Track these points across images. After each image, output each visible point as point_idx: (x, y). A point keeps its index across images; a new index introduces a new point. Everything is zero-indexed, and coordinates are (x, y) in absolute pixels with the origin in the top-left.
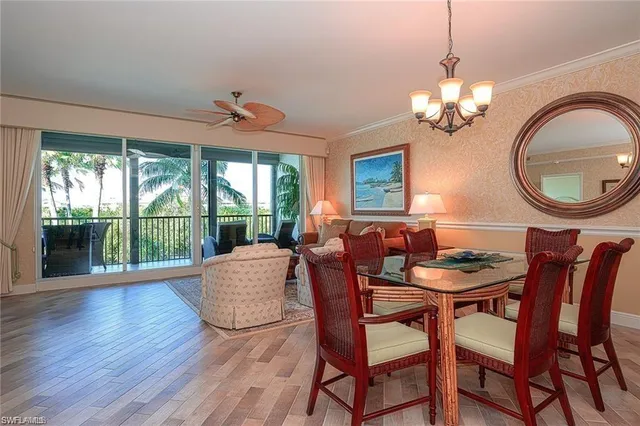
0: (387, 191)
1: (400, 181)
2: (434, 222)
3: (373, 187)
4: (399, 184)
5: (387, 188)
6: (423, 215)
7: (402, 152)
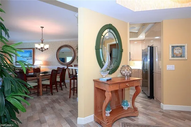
0: (27, 59)
1: (32, 57)
2: (40, 67)
3: (23, 58)
4: (31, 58)
5: (28, 58)
6: (38, 65)
7: (32, 50)
